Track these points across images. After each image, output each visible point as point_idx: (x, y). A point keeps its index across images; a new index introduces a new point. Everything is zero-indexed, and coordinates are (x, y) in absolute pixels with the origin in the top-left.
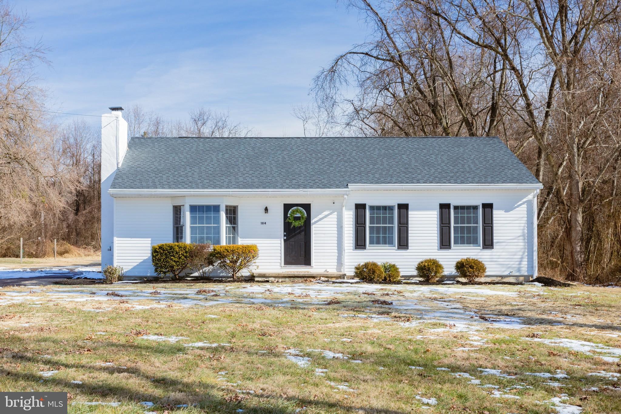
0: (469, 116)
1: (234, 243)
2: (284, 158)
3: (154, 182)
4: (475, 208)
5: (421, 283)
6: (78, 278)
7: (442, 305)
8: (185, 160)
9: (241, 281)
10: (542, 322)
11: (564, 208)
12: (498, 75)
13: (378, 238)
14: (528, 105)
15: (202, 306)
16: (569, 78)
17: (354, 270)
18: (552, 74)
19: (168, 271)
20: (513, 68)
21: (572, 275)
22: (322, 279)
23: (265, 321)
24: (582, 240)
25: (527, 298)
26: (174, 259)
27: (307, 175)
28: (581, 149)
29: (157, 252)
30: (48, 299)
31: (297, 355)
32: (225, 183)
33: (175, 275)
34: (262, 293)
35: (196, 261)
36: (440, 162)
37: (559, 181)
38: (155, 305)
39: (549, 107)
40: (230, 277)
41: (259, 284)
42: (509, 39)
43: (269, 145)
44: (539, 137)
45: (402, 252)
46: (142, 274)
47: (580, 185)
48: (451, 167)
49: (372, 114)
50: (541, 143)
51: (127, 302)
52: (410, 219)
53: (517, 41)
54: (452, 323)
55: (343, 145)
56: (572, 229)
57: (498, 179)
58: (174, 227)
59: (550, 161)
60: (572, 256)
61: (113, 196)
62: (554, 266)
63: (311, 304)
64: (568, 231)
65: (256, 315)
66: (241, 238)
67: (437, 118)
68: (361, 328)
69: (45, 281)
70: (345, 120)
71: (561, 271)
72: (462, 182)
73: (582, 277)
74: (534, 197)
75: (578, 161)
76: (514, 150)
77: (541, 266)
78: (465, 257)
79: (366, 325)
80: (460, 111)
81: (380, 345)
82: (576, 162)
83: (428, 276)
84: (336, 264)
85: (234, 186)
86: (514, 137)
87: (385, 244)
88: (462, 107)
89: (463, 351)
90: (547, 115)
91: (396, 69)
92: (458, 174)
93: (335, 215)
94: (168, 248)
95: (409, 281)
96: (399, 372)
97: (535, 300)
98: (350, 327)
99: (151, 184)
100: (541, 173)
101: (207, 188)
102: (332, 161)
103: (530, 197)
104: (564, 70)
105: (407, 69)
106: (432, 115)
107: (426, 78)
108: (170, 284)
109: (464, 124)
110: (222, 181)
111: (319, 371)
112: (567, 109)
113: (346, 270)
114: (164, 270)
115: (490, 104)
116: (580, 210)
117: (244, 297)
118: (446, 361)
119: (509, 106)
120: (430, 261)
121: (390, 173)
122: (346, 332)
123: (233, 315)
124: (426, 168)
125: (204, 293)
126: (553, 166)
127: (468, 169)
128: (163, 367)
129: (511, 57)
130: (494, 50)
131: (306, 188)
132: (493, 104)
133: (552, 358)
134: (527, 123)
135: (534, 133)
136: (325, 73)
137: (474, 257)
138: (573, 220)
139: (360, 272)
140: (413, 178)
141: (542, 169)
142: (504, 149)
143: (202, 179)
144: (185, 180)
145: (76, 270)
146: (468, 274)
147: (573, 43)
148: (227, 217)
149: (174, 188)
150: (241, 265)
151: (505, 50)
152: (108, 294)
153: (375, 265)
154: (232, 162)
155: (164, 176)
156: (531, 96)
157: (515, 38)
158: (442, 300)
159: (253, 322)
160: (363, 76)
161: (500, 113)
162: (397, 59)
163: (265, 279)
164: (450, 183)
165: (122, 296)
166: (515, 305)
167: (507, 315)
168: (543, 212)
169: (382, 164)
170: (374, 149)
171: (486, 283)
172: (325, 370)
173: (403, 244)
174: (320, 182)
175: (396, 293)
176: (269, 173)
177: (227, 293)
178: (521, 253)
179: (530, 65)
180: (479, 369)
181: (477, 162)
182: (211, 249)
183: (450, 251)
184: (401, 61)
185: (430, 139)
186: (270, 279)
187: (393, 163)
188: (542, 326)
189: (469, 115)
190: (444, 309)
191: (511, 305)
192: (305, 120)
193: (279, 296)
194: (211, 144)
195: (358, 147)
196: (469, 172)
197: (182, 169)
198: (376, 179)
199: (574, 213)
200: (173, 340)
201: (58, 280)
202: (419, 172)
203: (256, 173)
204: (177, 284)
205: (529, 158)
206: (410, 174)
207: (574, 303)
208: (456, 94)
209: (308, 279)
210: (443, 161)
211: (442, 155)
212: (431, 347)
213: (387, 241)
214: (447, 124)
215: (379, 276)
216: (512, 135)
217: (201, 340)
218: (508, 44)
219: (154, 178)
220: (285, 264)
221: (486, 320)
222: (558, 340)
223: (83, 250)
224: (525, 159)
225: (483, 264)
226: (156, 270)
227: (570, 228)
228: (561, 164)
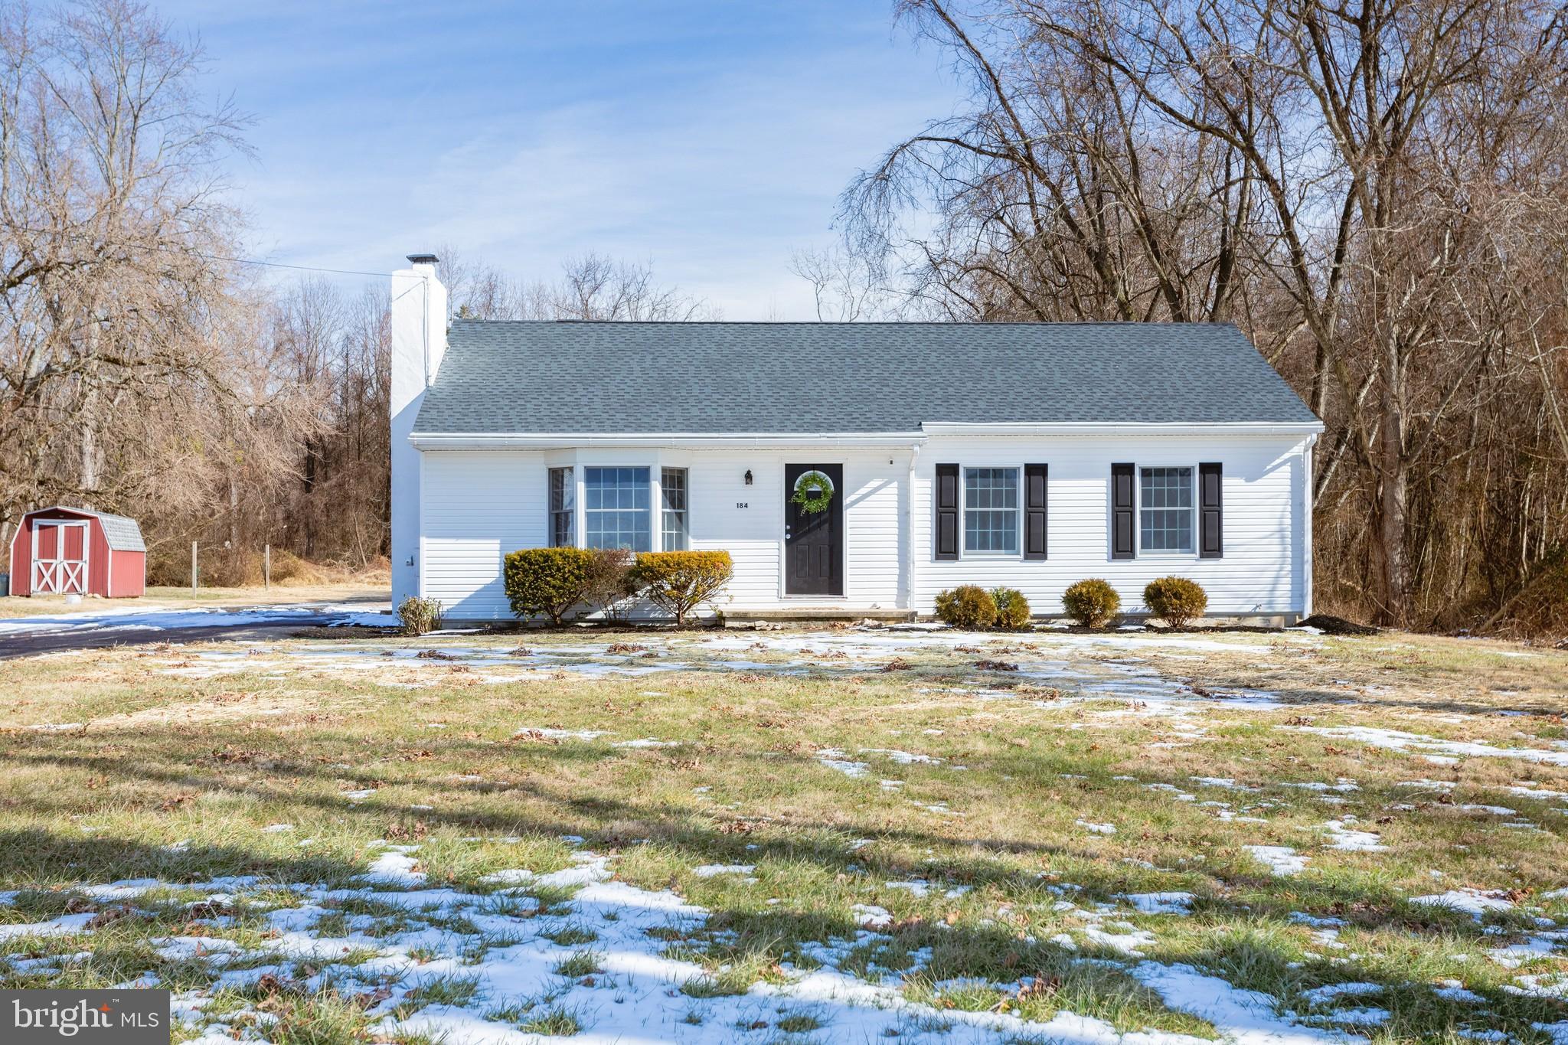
0: (1173, 277)
1: (680, 546)
2: (784, 367)
3: (506, 417)
4: (1186, 472)
5: (1073, 630)
6: (342, 625)
7: (1118, 671)
8: (573, 371)
9: (697, 628)
10: (1315, 698)
11: (1369, 473)
12: (1234, 192)
13: (984, 535)
14: (1297, 255)
15: (626, 676)
16: (1381, 199)
17: (934, 604)
18: (1347, 188)
19: (540, 609)
20: (1266, 177)
21: (1384, 615)
22: (868, 622)
23: (764, 700)
24: (1404, 541)
25: (1289, 656)
26: (553, 582)
27: (836, 402)
28: (1404, 350)
29: (517, 567)
30: (295, 665)
31: (841, 759)
32: (661, 421)
33: (555, 617)
34: (746, 651)
35: (601, 586)
36: (1112, 376)
37: (1359, 416)
38: (527, 675)
39: (1339, 258)
40: (672, 621)
41: (737, 634)
42: (1257, 113)
43: (751, 338)
44: (1319, 324)
45: (1034, 566)
46: (480, 617)
47: (1403, 425)
48: (1137, 388)
49: (967, 270)
50: (1322, 336)
51: (467, 670)
52: (1050, 497)
53: (1275, 119)
54: (1140, 701)
55: (910, 339)
56: (1386, 517)
57: (1232, 412)
58: (550, 514)
59: (1341, 374)
60: (1385, 574)
61: (419, 447)
62: (1346, 594)
63: (850, 671)
64: (1377, 522)
65: (743, 690)
66: (694, 537)
67: (1106, 282)
68: (960, 711)
69: (272, 633)
70: (911, 283)
71: (1362, 606)
72: (1159, 419)
73: (1402, 618)
74: (1306, 450)
75: (1398, 374)
76: (1266, 350)
77: (1319, 595)
78: (1164, 576)
79: (968, 706)
80: (1155, 267)
81: (1002, 740)
82: (1394, 377)
83: (1088, 616)
84: (895, 591)
85: (679, 427)
86: (1268, 321)
87: (999, 548)
88: (1158, 258)
89: (1163, 749)
90: (1336, 276)
91: (1020, 174)
92: (1150, 402)
93: (893, 489)
94: (541, 559)
95: (1048, 626)
96: (1043, 784)
97: (1305, 660)
98: (937, 710)
99: (502, 423)
100: (1322, 400)
101: (622, 431)
102: (886, 374)
103: (1298, 450)
104: (1371, 181)
105: (1042, 177)
106: (1096, 275)
107: (1083, 195)
108: (545, 636)
109: (1162, 293)
110: (654, 416)
111: (887, 784)
112: (1377, 264)
113: (917, 604)
114: (530, 606)
115: (1219, 252)
116: (1402, 478)
117: (710, 659)
118: (1130, 765)
119: (1256, 257)
120: (1091, 583)
121: (1010, 399)
122: (932, 718)
123: (696, 690)
124: (1084, 388)
125: (623, 652)
126: (1346, 385)
127: (1170, 391)
128: (583, 780)
129: (1261, 151)
130: (1226, 138)
131: (832, 431)
132: (1223, 252)
133: (1333, 758)
134: (1293, 294)
135: (1308, 314)
136: (867, 182)
137: (1181, 576)
138: (1387, 498)
139: (947, 607)
140: (1058, 410)
141: (1324, 390)
142: (1246, 350)
143: (612, 412)
144: (575, 412)
145: (327, 610)
146: (1170, 610)
147: (1389, 125)
148: (664, 492)
149: (552, 431)
150: (694, 594)
151: (1248, 138)
152: (420, 655)
153: (977, 591)
154: (675, 374)
155: (528, 405)
156: (1302, 236)
157: (1269, 112)
158: (1119, 660)
159: (741, 703)
160: (948, 190)
161: (1237, 273)
162: (1021, 152)
163: (747, 623)
164: (1134, 419)
165: (451, 659)
166: (1265, 670)
167: (1248, 687)
168: (1326, 482)
169: (993, 380)
170: (975, 348)
171: (1206, 629)
172: (899, 783)
173: (1036, 549)
174: (862, 418)
175: (1023, 648)
176: (753, 399)
177: (672, 652)
178: (1277, 567)
179: (1301, 171)
180: (1194, 778)
181: (1189, 376)
182: (631, 561)
183: (1133, 562)
184: (1029, 158)
185: (1092, 328)
186: (758, 623)
187: (1016, 377)
188: (1317, 705)
189: (1174, 274)
190: (1123, 677)
191: (1258, 670)
192: (820, 283)
193: (782, 656)
194: (628, 336)
195: (941, 344)
196: (1172, 397)
197: (568, 391)
198: (979, 412)
199: (1389, 483)
200: (585, 736)
201: (299, 629)
202: (1069, 396)
203: (727, 399)
204: (559, 636)
205: (1298, 368)
206: (1050, 402)
207: (1383, 665)
208: (1146, 230)
209: (839, 623)
210: (1119, 375)
211: (1118, 362)
212: (1100, 743)
213: (1002, 542)
214: (1126, 293)
215: (986, 615)
216: (1264, 318)
217: (642, 737)
218: (1255, 124)
219: (506, 409)
220: (788, 592)
221: (1207, 696)
222: (1345, 729)
223: (325, 570)
224: (1288, 371)
225: (1201, 590)
226: (514, 607)
227: (1382, 516)
228: (1365, 381)
